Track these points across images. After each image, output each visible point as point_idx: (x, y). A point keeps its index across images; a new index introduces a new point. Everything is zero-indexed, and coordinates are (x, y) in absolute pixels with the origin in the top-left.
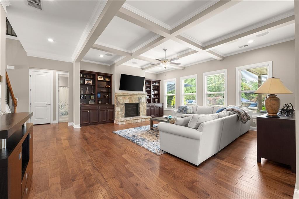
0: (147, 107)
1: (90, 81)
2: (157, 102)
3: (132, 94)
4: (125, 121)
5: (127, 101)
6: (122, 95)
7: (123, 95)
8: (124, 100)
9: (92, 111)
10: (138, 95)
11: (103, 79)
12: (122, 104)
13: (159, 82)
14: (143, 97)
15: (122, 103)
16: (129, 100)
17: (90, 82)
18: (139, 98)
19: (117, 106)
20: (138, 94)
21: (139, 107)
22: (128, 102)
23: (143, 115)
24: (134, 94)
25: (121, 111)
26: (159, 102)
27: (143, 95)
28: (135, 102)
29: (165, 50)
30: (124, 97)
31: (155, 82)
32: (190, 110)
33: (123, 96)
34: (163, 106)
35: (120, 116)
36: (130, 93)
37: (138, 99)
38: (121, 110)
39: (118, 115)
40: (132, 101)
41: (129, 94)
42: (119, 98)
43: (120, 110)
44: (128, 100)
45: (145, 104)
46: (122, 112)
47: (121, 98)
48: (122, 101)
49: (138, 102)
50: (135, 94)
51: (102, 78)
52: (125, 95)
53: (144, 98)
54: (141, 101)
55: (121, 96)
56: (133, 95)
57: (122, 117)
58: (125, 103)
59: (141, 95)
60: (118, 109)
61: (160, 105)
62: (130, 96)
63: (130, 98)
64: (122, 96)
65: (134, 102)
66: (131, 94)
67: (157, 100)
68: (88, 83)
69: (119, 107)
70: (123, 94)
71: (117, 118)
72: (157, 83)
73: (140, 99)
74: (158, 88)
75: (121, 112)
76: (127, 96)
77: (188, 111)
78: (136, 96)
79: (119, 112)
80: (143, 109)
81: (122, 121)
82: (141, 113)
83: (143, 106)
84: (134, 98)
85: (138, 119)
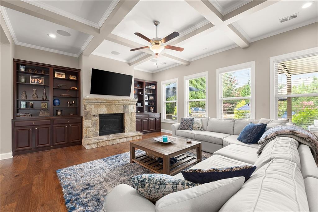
0: (136, 119)
1: (40, 79)
2: (152, 111)
3: (113, 101)
4: (97, 143)
5: (104, 111)
6: (94, 101)
7: (96, 101)
8: (99, 109)
10: (122, 102)
11: (64, 77)
12: (94, 116)
13: (155, 84)
14: (130, 104)
15: (94, 113)
16: (107, 110)
17: (41, 81)
18: (123, 106)
19: (86, 119)
20: (122, 100)
21: (125, 120)
22: (106, 113)
23: (130, 131)
24: (115, 101)
25: (93, 126)
26: (155, 111)
27: (130, 102)
28: (117, 113)
29: (156, 23)
30: (98, 104)
31: (150, 84)
32: (198, 124)
33: (97, 103)
34: (160, 117)
36: (108, 99)
37: (121, 107)
39: (87, 133)
40: (113, 110)
41: (107, 100)
42: (89, 106)
43: (90, 125)
44: (105, 109)
45: (133, 114)
46: (95, 128)
47: (93, 106)
48: (95, 111)
49: (122, 112)
50: (117, 101)
51: (63, 74)
52: (100, 101)
53: (132, 106)
54: (126, 110)
55: (93, 103)
57: (95, 136)
58: (101, 113)
59: (126, 102)
60: (88, 124)
61: (157, 115)
62: (108, 104)
63: (109, 105)
64: (95, 103)
65: (115, 111)
66: (110, 100)
67: (152, 109)
68: (36, 82)
69: (90, 121)
70: (96, 100)
71: (86, 138)
72: (153, 85)
73: (125, 107)
74: (154, 93)
75: (92, 128)
76: (104, 103)
77: (195, 125)
78: (119, 104)
79: (90, 128)
80: (131, 122)
81: (92, 143)
82: (127, 129)
83: (131, 117)
84: (115, 106)
85: (120, 139)
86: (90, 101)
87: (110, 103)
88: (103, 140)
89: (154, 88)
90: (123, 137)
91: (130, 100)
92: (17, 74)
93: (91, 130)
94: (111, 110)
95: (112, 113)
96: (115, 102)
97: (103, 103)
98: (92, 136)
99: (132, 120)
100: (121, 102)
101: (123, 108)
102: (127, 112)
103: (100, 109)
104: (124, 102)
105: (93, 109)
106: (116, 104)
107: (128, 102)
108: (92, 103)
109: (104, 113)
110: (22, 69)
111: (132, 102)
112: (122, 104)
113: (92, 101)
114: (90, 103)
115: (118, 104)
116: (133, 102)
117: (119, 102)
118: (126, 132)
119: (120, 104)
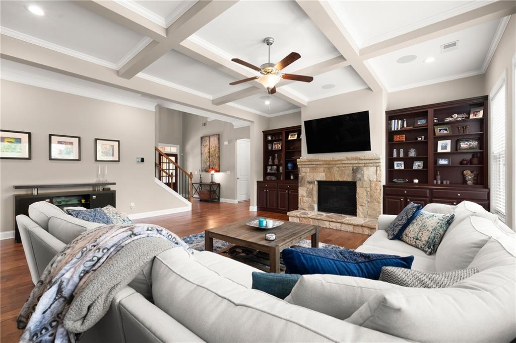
1: (279, 144)
2: (470, 182)
3: (331, 161)
5: (322, 176)
6: (307, 163)
7: (309, 163)
8: (315, 174)
10: (349, 162)
12: (310, 183)
14: (366, 165)
15: (309, 179)
16: (326, 175)
17: (279, 146)
18: (353, 170)
19: (301, 186)
20: (348, 159)
21: (356, 194)
22: (324, 179)
23: (367, 215)
24: (335, 161)
25: (308, 196)
27: (363, 162)
28: (341, 180)
30: (314, 167)
33: (311, 166)
34: (489, 201)
35: (306, 205)
36: (324, 159)
37: (350, 171)
38: (310, 194)
39: (302, 204)
40: (334, 176)
41: (322, 161)
42: (303, 170)
43: (305, 194)
44: (323, 174)
45: (373, 185)
46: (310, 199)
47: (308, 170)
48: (310, 176)
49: (350, 179)
50: (338, 161)
51: (295, 135)
52: (315, 163)
54: (359, 176)
55: (307, 166)
56: (334, 163)
57: (310, 209)
58: (319, 180)
59: (356, 162)
60: (303, 192)
62: (327, 166)
63: (329, 168)
64: (309, 166)
65: (338, 178)
66: (327, 161)
67: (470, 176)
68: (276, 147)
69: (305, 189)
70: (309, 161)
71: (301, 209)
72: (477, 109)
73: (355, 171)
75: (307, 199)
76: (320, 164)
78: (344, 165)
79: (304, 198)
80: (369, 200)
82: (359, 209)
83: (368, 189)
84: (338, 169)
86: (303, 163)
87: (329, 165)
89: (480, 115)
91: (363, 158)
92: (266, 143)
93: (306, 200)
94: (331, 175)
95: (333, 180)
96: (336, 163)
97: (318, 166)
98: (307, 209)
99: (371, 196)
100: (346, 162)
101: (351, 172)
102: (360, 179)
103: (317, 174)
104: (352, 162)
105: (308, 174)
106: (339, 166)
107: (360, 162)
108: (306, 166)
109: (322, 180)
110: (270, 138)
111: (368, 161)
112: (349, 165)
113: (305, 163)
114: (304, 166)
115: (341, 165)
116: (372, 161)
117: (343, 162)
118: (357, 216)
119: (346, 165)
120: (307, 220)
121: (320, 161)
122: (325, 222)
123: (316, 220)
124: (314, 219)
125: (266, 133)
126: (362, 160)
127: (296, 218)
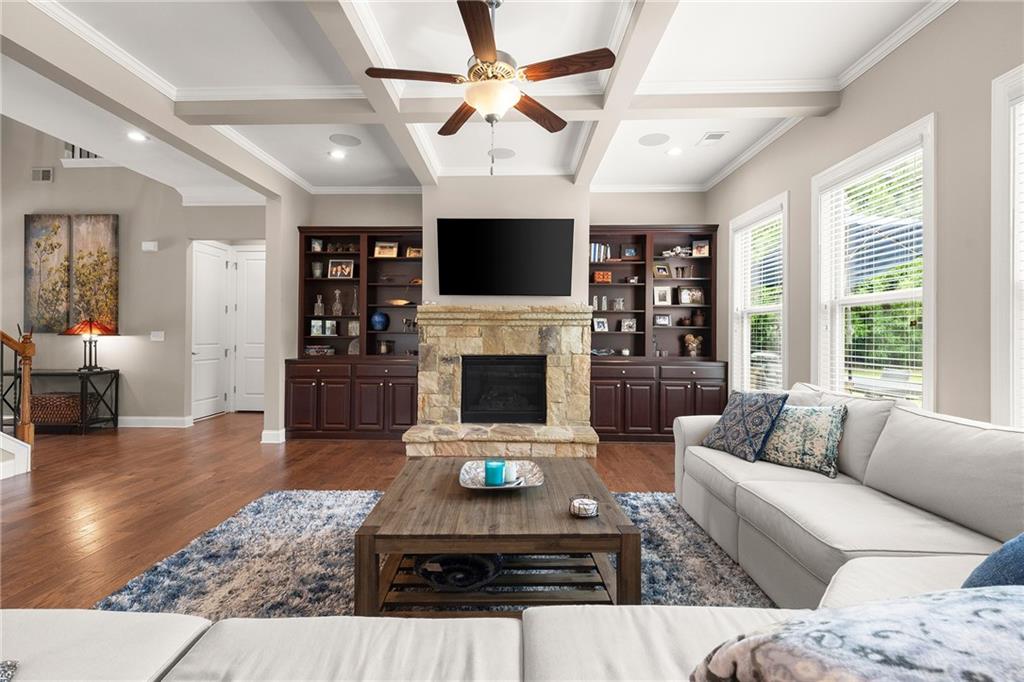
0: (592, 378)
1: (348, 265)
2: (693, 353)
3: (499, 313)
4: (435, 442)
5: (475, 346)
6: (442, 316)
7: (448, 316)
8: (460, 341)
9: (326, 383)
10: (534, 316)
11: (393, 253)
12: (446, 360)
13: (709, 234)
14: (565, 323)
15: (446, 353)
16: (484, 342)
17: (348, 270)
18: (541, 332)
19: (423, 369)
20: (533, 310)
21: (546, 379)
22: (481, 352)
23: (566, 420)
24: (508, 313)
25: (442, 391)
26: (708, 351)
27: (562, 316)
28: (516, 353)
30: (458, 325)
32: (808, 432)
33: (452, 322)
34: (726, 379)
35: (436, 413)
36: (483, 308)
37: (534, 335)
38: (446, 385)
39: (427, 410)
40: (503, 345)
41: (481, 312)
42: (432, 330)
43: (435, 388)
44: (479, 341)
45: (577, 361)
46: (448, 397)
47: (443, 331)
48: (447, 346)
49: (534, 351)
50: (513, 313)
51: (393, 247)
52: (461, 316)
53: (577, 331)
54: (552, 344)
55: (442, 322)
56: (504, 317)
57: (447, 419)
58: (466, 353)
59: (549, 316)
60: (428, 381)
61: (712, 369)
62: (487, 323)
63: (492, 328)
64: (448, 322)
65: (511, 349)
66: (490, 312)
67: (693, 343)
68: (339, 274)
69: (435, 374)
70: (449, 312)
71: (424, 422)
73: (545, 334)
75: (440, 397)
76: (472, 320)
77: (787, 439)
78: (523, 323)
79: (433, 397)
80: (569, 390)
81: (417, 439)
82: (553, 410)
83: (569, 370)
84: (510, 330)
85: (508, 442)
86: (432, 316)
87: (493, 322)
88: (451, 438)
89: (705, 252)
90: (518, 438)
91: (562, 310)
92: (307, 258)
93: (437, 401)
94: (497, 344)
95: (501, 353)
96: (509, 317)
97: (469, 323)
98: (440, 421)
99: (573, 383)
100: (530, 316)
101: (537, 336)
102: (554, 352)
103: (464, 341)
104: (541, 316)
105: (443, 341)
106: (513, 323)
107: (556, 316)
108: (439, 322)
109: (476, 353)
110: (317, 247)
111: (570, 317)
112: (533, 323)
113: (437, 316)
114: (433, 322)
115: (518, 323)
116: (577, 316)
117: (523, 317)
118: (548, 423)
119: (529, 323)
120: (454, 446)
121: (474, 312)
122: (496, 444)
123: (476, 444)
124: (472, 441)
125: (307, 235)
126: (560, 313)
127: (425, 446)
